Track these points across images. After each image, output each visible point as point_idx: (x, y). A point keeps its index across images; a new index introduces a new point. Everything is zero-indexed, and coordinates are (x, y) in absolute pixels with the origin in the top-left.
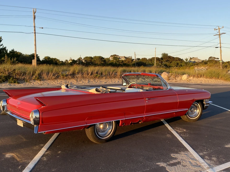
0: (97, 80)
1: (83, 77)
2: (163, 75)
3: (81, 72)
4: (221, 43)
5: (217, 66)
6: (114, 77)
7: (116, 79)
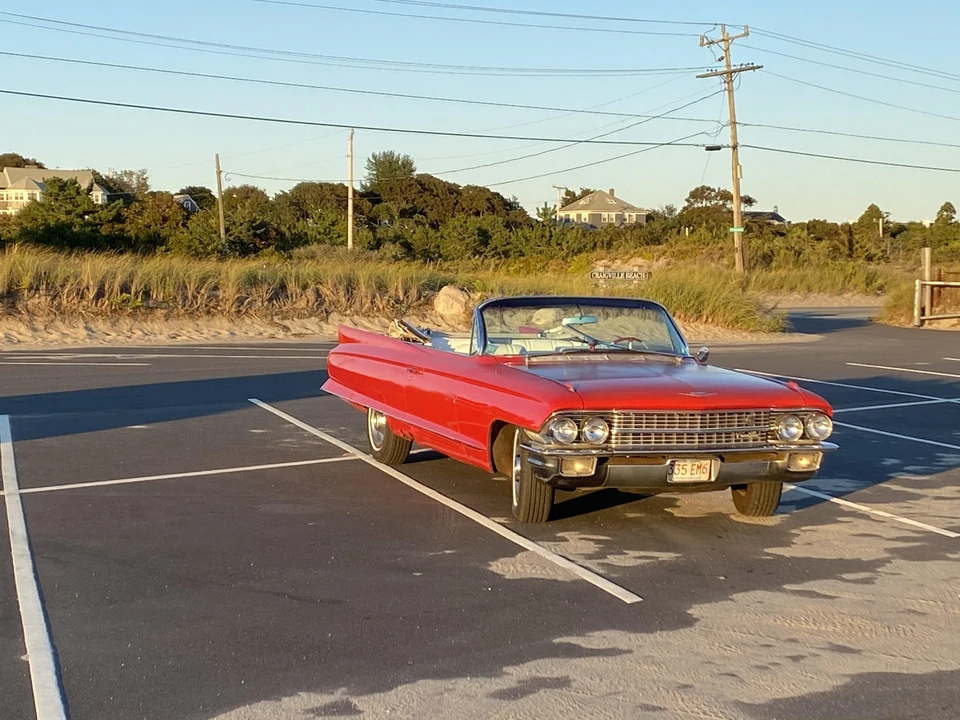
0: (125, 323)
1: (58, 308)
2: (442, 304)
3: (48, 284)
4: (735, 123)
5: (716, 257)
6: (208, 312)
7: (218, 323)
